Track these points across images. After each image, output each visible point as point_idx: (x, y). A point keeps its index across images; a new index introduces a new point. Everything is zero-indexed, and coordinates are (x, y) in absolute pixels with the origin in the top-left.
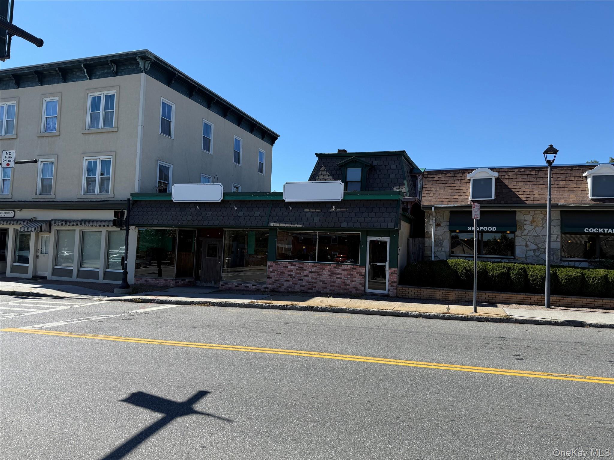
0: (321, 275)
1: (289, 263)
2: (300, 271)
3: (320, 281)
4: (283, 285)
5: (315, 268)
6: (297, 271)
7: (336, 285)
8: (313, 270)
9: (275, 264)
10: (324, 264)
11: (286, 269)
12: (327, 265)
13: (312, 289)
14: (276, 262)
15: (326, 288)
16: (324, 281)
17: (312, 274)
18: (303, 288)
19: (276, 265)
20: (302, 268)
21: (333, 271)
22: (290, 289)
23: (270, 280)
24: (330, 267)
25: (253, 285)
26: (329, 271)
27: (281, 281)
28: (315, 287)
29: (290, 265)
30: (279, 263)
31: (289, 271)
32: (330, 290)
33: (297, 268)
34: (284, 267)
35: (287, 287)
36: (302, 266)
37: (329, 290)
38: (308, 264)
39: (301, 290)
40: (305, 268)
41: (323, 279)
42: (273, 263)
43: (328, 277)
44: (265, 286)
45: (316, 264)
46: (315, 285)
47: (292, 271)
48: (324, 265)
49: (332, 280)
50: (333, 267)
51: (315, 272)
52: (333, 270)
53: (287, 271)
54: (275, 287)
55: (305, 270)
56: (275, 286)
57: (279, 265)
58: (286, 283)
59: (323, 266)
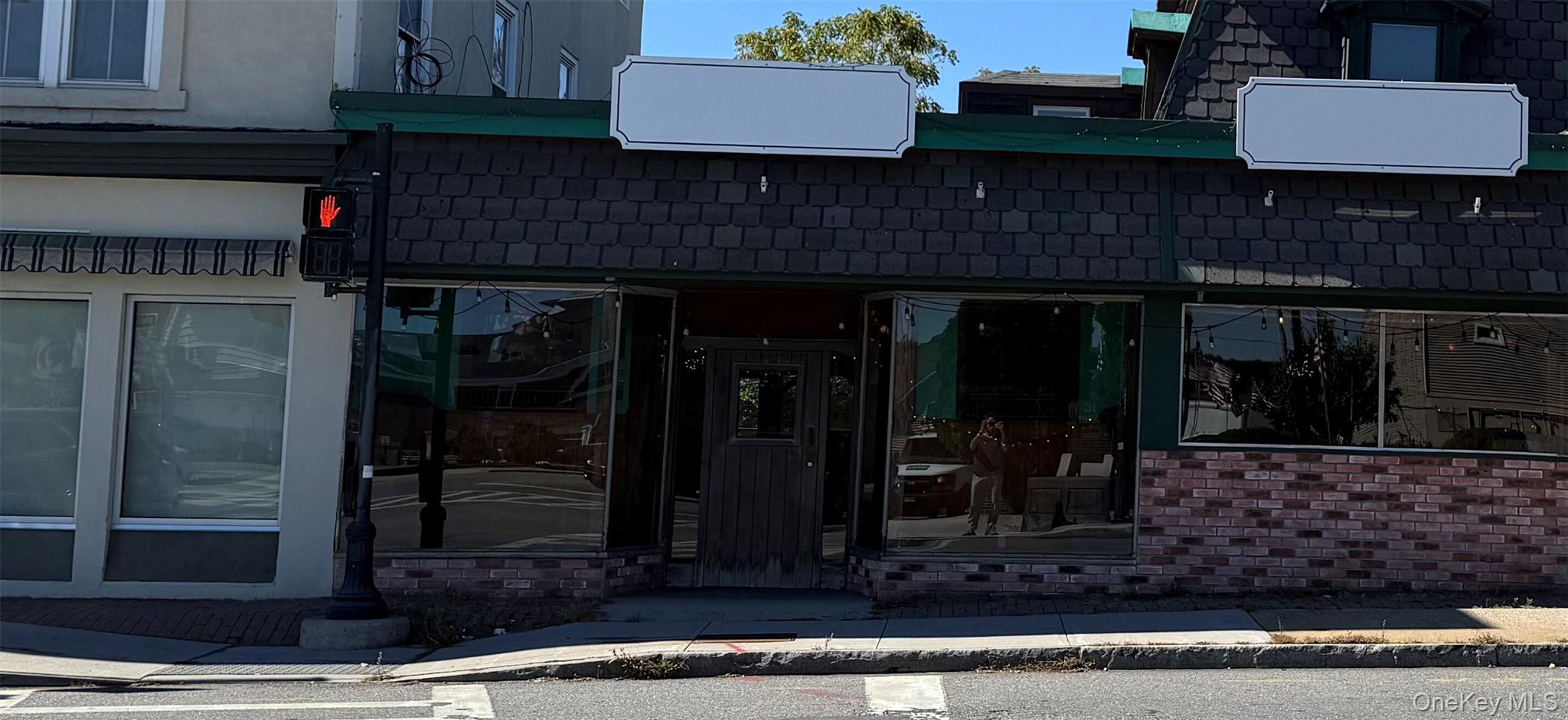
0: (1410, 507)
1: (1251, 455)
2: (1306, 494)
3: (1403, 537)
4: (1224, 561)
5: (1378, 477)
6: (1291, 495)
7: (1479, 550)
8: (1367, 488)
9: (1177, 463)
10: (1420, 458)
11: (1237, 484)
12: (1437, 460)
13: (1367, 575)
14: (1184, 453)
15: (1433, 566)
16: (1424, 536)
17: (1366, 505)
18: (1323, 573)
19: (1183, 466)
20: (1318, 477)
21: (1464, 489)
22: (1257, 581)
23: (1154, 538)
24: (1450, 471)
25: (1064, 570)
26: (1445, 490)
27: (1215, 541)
28: (1382, 565)
29: (1255, 464)
30: (1200, 456)
31: (1250, 495)
32: (1455, 577)
33: (1292, 478)
34: (1222, 475)
35: (1244, 571)
36: (1314, 468)
37: (1448, 574)
38: (1342, 458)
39: (1317, 583)
40: (1328, 478)
41: (1420, 528)
42: (1169, 457)
43: (1441, 518)
44: (1131, 571)
45: (1383, 461)
46: (1379, 555)
47: (1265, 495)
48: (1420, 462)
49: (1462, 529)
50: (1463, 472)
51: (1379, 497)
52: (1463, 484)
53: (1241, 493)
54: (1185, 571)
55: (1332, 488)
56: (1182, 567)
57: (1201, 465)
58: (1236, 550)
59: (1417, 467)
